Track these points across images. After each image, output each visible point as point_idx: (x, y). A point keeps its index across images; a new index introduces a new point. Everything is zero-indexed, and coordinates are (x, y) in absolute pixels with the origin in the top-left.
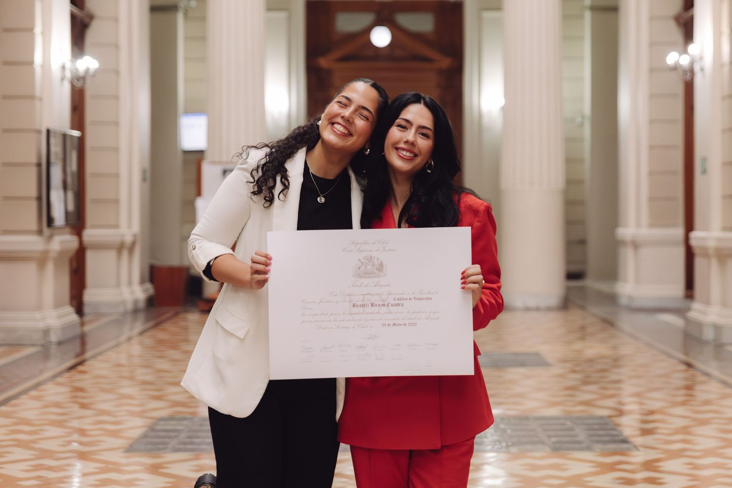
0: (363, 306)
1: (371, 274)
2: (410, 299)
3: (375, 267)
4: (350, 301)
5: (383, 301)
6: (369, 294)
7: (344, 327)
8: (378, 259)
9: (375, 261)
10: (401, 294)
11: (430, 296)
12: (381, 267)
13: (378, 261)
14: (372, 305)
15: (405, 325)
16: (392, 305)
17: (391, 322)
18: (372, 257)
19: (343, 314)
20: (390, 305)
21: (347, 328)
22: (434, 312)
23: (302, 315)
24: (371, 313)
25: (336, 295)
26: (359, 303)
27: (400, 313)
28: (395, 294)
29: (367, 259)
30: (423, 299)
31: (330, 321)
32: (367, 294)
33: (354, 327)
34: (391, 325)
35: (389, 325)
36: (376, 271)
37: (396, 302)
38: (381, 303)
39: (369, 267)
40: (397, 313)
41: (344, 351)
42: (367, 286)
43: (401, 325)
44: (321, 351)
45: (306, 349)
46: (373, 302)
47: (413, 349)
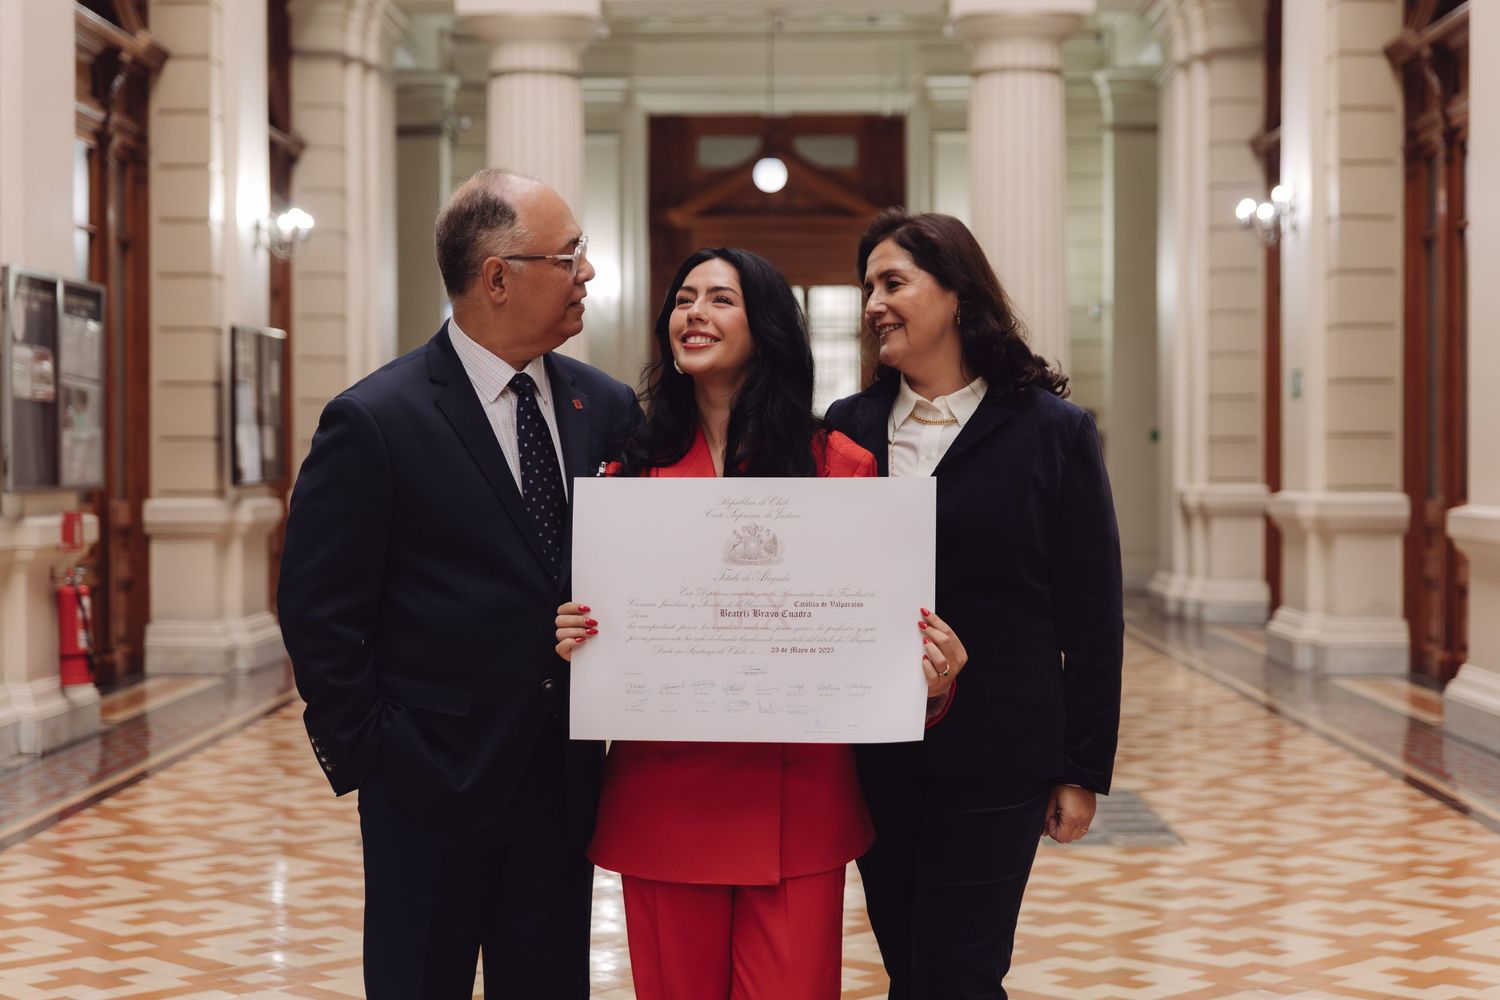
0: (739, 614)
1: (755, 558)
2: (824, 605)
3: (762, 546)
4: (716, 606)
5: (774, 606)
6: (751, 594)
7: (703, 651)
8: (769, 530)
9: (763, 534)
10: (807, 595)
11: (859, 601)
12: (773, 546)
13: (769, 534)
14: (755, 613)
15: (812, 650)
16: (791, 615)
17: (789, 646)
18: (757, 527)
19: (703, 627)
20: (787, 614)
21: (709, 653)
22: (866, 630)
23: (629, 627)
24: (753, 628)
25: (691, 593)
26: (732, 609)
27: (804, 629)
28: (796, 595)
29: (749, 531)
30: (847, 605)
31: (679, 639)
32: (747, 594)
33: (722, 652)
34: (789, 651)
35: (784, 650)
36: (764, 553)
37: (799, 610)
38: (772, 610)
39: (752, 545)
40: (799, 629)
41: (701, 693)
42: (746, 579)
43: (806, 651)
44: (661, 693)
45: (635, 687)
46: (756, 608)
47: (827, 695)
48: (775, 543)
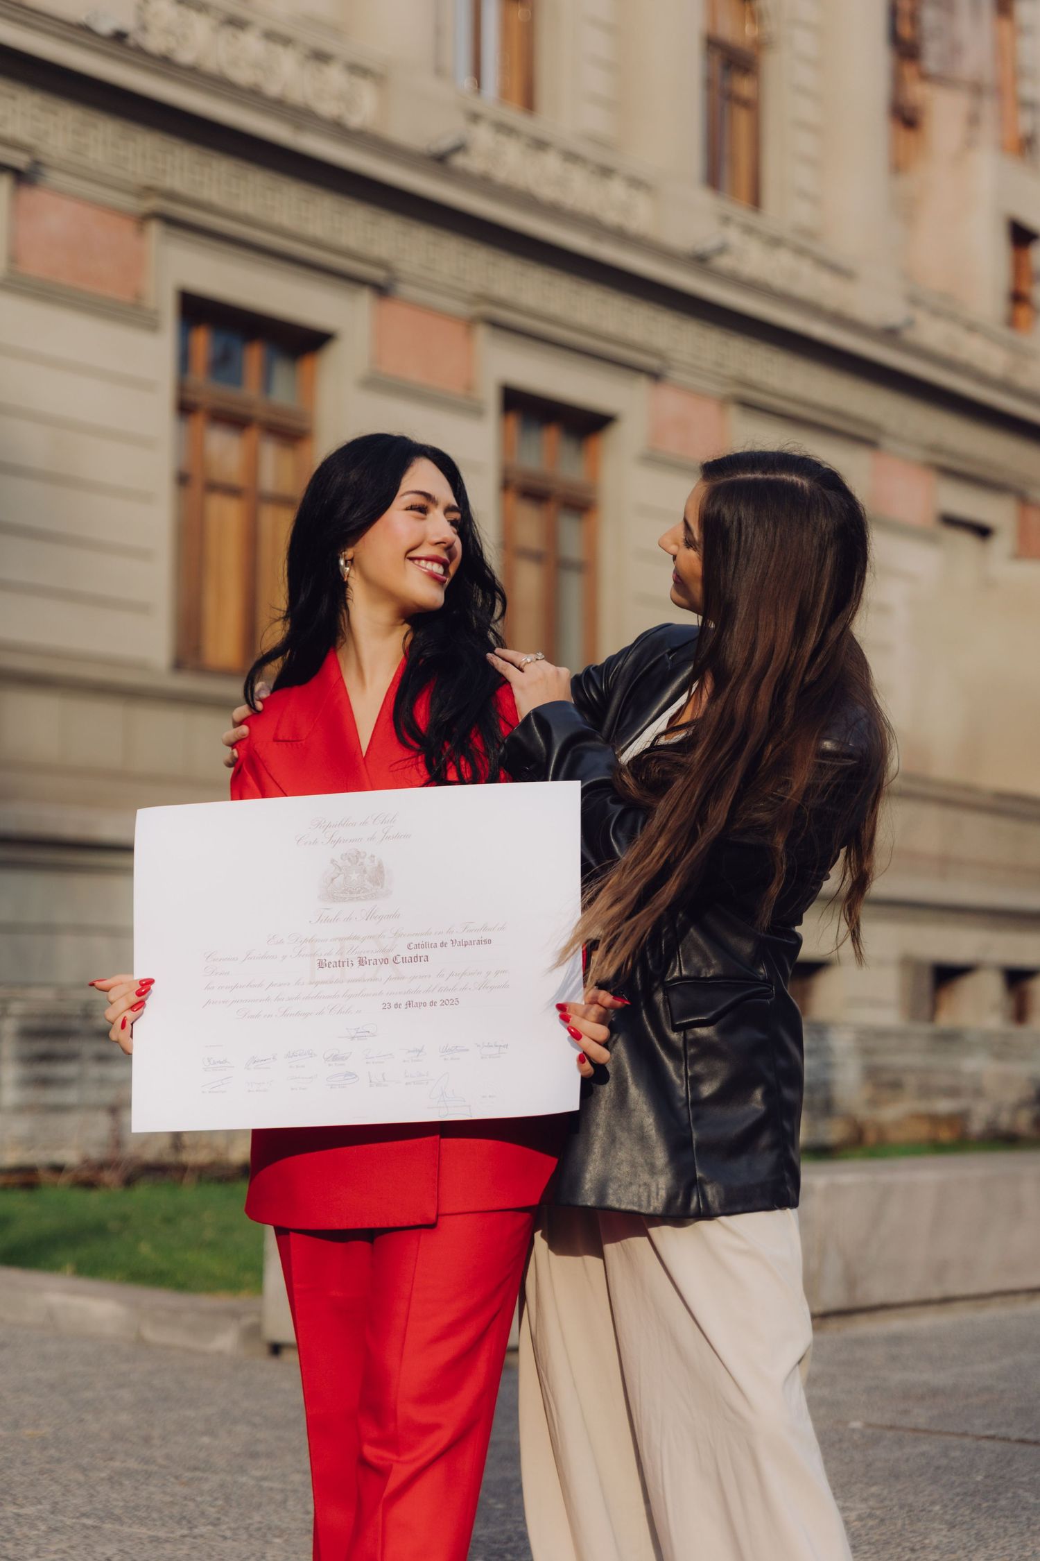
1: (359, 892)
2: (443, 944)
3: (366, 875)
4: (313, 955)
5: (384, 951)
6: (356, 938)
7: (298, 1014)
8: (373, 856)
9: (367, 861)
10: (422, 934)
11: (486, 936)
12: (378, 876)
13: (373, 862)
14: (361, 961)
15: (433, 1003)
16: (404, 960)
17: (403, 1000)
18: (359, 853)
19: (297, 983)
20: (399, 959)
21: (306, 1015)
23: (207, 988)
24: (359, 980)
25: (281, 941)
26: (333, 958)
27: (421, 977)
28: (409, 934)
29: (349, 859)
30: (472, 943)
31: (268, 999)
32: (349, 938)
33: (322, 1013)
34: (403, 1006)
35: (397, 1006)
36: (369, 885)
37: (413, 953)
38: (380, 956)
39: (354, 876)
40: (415, 977)
41: (297, 1067)
42: (348, 919)
43: (425, 1005)
44: (248, 1069)
45: (215, 1063)
46: (362, 955)
47: (452, 1059)
48: (382, 872)
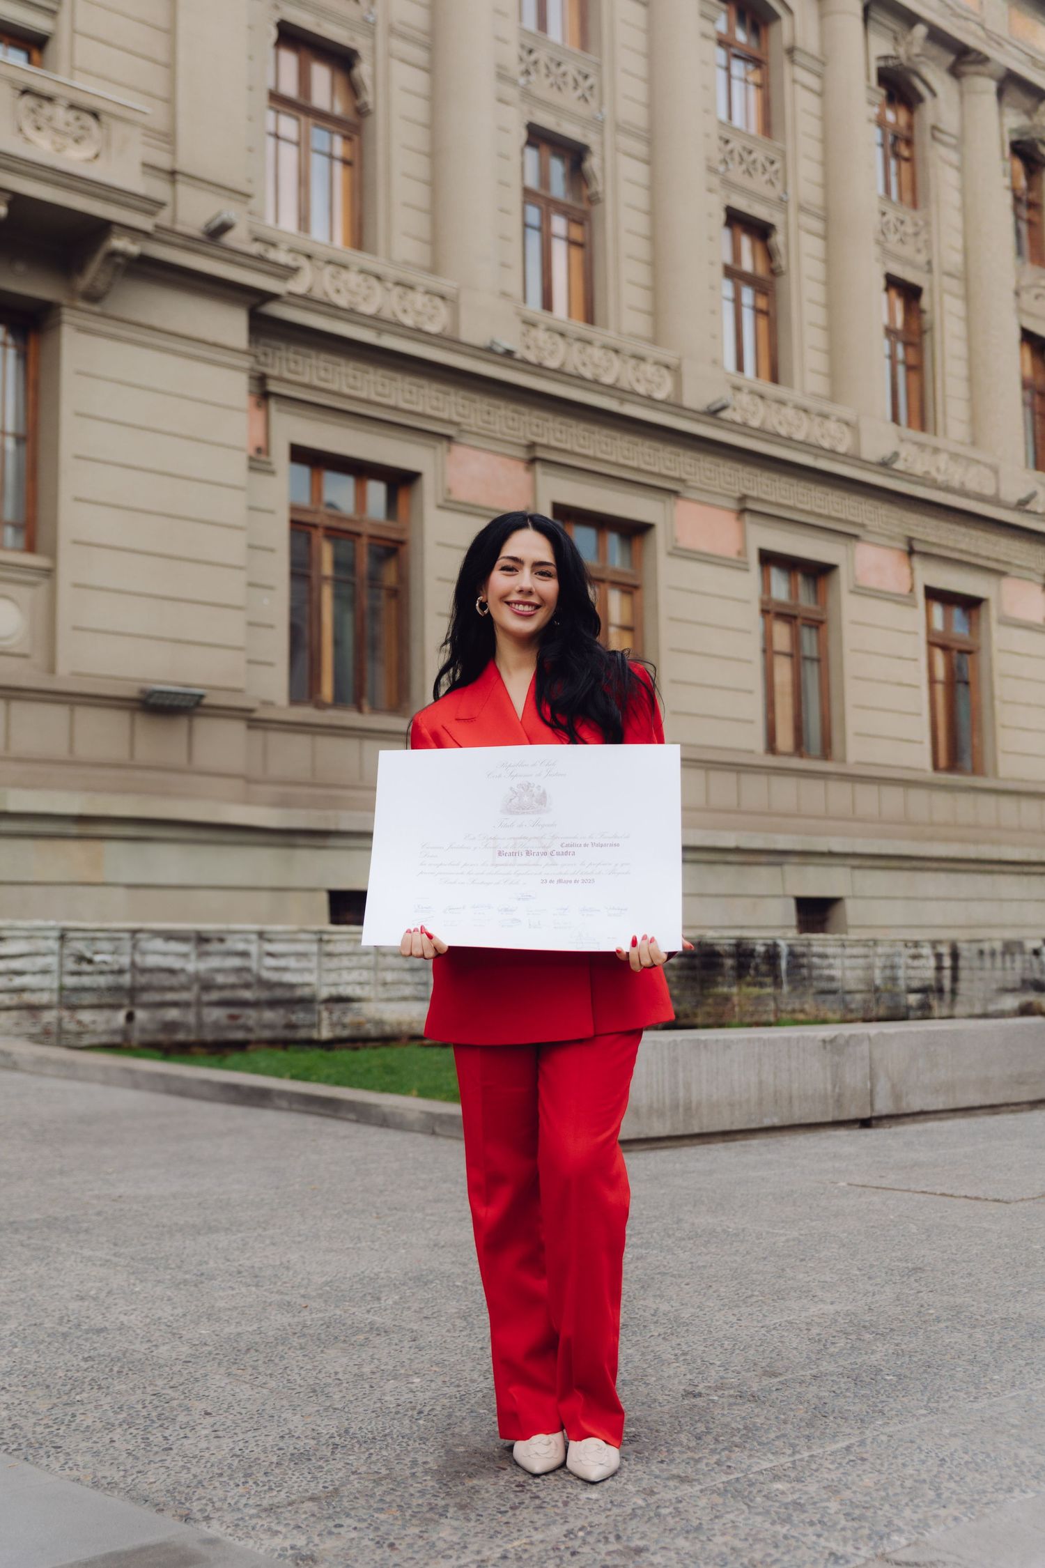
1: (528, 809)
2: (586, 845)
3: (534, 799)
4: (495, 847)
5: (544, 847)
6: (525, 838)
7: (483, 883)
8: (539, 787)
9: (535, 789)
10: (572, 837)
11: (616, 841)
12: (543, 798)
13: (539, 790)
14: (527, 853)
15: (576, 881)
16: (558, 854)
17: (556, 878)
18: (529, 784)
19: (485, 864)
20: (555, 853)
21: (489, 884)
22: (622, 865)
23: (421, 864)
24: (527, 864)
25: (474, 838)
26: (508, 850)
27: (569, 865)
28: (562, 837)
29: (522, 788)
30: (606, 845)
31: (463, 873)
32: (520, 837)
33: (500, 883)
34: (556, 882)
35: (551, 881)
36: (536, 804)
37: (565, 850)
38: (541, 850)
39: (526, 799)
40: (565, 865)
41: (480, 914)
42: (521, 826)
43: (571, 882)
46: (529, 849)
47: (587, 913)
48: (545, 797)
